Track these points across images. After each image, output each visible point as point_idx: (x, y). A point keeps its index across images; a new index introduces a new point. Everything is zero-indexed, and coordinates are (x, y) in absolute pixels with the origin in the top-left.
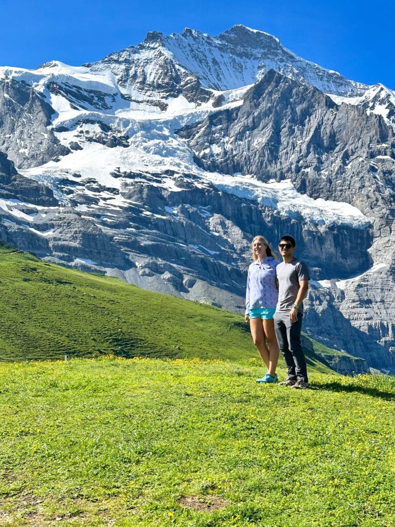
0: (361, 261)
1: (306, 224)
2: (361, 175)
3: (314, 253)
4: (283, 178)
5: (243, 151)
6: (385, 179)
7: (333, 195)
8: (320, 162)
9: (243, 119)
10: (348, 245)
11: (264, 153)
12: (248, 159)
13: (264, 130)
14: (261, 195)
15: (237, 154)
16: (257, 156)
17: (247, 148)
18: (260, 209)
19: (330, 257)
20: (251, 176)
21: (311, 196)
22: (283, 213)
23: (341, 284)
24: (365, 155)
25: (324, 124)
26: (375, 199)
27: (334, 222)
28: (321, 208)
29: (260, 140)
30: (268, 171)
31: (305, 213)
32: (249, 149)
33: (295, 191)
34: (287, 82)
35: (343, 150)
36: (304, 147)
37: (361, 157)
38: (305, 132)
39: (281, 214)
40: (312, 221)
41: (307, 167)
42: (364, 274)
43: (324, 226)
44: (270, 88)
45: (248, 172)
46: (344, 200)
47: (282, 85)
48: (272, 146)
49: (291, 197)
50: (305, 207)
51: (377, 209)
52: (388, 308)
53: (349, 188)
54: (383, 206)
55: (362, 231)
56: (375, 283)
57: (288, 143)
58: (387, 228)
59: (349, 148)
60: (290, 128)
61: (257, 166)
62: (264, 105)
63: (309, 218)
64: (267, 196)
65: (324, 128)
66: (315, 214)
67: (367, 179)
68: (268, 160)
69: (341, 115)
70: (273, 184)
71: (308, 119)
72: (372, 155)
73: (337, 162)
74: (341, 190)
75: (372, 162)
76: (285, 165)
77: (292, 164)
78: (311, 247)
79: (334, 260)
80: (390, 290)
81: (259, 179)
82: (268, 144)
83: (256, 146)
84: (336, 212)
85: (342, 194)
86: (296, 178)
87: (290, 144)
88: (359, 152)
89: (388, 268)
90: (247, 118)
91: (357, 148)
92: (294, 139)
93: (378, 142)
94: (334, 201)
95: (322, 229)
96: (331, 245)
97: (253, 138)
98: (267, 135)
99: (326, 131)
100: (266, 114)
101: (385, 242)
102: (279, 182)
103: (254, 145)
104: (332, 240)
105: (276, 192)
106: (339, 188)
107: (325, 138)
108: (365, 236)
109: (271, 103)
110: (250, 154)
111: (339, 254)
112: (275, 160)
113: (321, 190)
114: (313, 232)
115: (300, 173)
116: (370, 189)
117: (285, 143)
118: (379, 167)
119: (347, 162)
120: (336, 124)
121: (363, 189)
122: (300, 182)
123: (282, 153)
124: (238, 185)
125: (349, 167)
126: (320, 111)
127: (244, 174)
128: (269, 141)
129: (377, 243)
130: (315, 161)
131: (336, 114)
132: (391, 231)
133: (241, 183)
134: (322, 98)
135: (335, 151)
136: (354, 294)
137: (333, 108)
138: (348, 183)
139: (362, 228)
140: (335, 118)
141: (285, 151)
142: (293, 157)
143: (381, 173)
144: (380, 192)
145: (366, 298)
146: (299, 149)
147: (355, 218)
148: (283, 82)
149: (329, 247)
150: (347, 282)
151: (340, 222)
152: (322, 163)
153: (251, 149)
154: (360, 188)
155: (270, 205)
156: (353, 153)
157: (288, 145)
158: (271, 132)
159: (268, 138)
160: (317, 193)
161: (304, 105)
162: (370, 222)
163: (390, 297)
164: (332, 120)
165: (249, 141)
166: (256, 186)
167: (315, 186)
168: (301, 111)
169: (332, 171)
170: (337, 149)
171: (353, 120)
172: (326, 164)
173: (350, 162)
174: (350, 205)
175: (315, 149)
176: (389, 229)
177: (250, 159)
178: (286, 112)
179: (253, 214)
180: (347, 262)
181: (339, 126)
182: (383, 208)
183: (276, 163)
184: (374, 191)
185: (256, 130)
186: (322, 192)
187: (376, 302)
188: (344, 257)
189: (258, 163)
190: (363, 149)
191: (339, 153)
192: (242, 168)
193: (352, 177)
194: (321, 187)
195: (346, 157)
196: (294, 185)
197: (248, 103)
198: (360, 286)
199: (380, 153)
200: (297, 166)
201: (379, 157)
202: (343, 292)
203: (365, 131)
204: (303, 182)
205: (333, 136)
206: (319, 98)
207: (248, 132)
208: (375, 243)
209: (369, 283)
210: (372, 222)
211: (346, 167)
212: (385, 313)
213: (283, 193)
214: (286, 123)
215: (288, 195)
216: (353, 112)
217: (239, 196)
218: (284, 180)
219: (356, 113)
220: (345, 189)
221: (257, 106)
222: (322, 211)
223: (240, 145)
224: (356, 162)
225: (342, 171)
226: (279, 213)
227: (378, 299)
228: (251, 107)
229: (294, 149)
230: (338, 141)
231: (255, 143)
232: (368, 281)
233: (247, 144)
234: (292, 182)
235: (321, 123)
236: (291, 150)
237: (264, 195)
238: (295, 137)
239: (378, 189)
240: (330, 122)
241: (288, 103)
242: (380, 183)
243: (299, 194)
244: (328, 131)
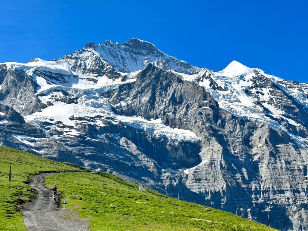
0: (196, 159)
1: (169, 141)
2: (195, 116)
3: (173, 156)
4: (157, 117)
5: (137, 105)
6: (207, 119)
7: (182, 126)
8: (175, 109)
9: (137, 88)
10: (190, 151)
11: (147, 106)
12: (139, 109)
13: (147, 94)
14: (146, 127)
15: (134, 106)
16: (144, 107)
17: (139, 103)
18: (146, 134)
19: (181, 158)
20: (141, 117)
21: (171, 127)
22: (157, 136)
23: (187, 171)
24: (197, 106)
25: (177, 91)
26: (202, 128)
27: (182, 140)
28: (176, 133)
29: (145, 99)
30: (150, 114)
31: (168, 135)
32: (140, 103)
33: (163, 124)
34: (158, 70)
35: (186, 103)
36: (167, 102)
37: (195, 107)
38: (168, 95)
39: (156, 136)
40: (172, 140)
41: (169, 112)
42: (197, 166)
43: (177, 142)
44: (149, 73)
45: (140, 115)
46: (187, 129)
47: (155, 71)
48: (151, 101)
49: (161, 128)
50: (168, 133)
51: (203, 133)
52: (209, 183)
53: (190, 123)
54: (206, 132)
55: (196, 144)
56: (203, 170)
57: (159, 100)
58: (208, 142)
59: (189, 102)
60: (160, 92)
61: (144, 112)
62: (147, 81)
63: (170, 138)
64: (149, 127)
65: (177, 93)
66: (173, 136)
67: (198, 118)
68: (150, 109)
69: (185, 86)
70: (152, 121)
71: (169, 88)
72: (200, 106)
73: (183, 109)
74: (186, 124)
75: (200, 110)
76: (158, 111)
77: (161, 111)
78: (171, 153)
79: (183, 159)
80: (210, 174)
81: (145, 118)
82: (149, 100)
83: (143, 102)
84: (183, 135)
85: (186, 126)
86: (164, 118)
87: (160, 100)
88: (194, 105)
89: (209, 163)
90: (139, 87)
91: (193, 102)
92: (162, 98)
93: (203, 100)
94: (183, 129)
95: (177, 144)
96: (181, 152)
97: (142, 97)
98: (149, 96)
99: (178, 95)
100: (148, 85)
101: (207, 149)
102: (155, 120)
103: (142, 101)
104: (182, 149)
105: (154, 125)
106: (185, 123)
107: (177, 97)
108: (198, 146)
109: (150, 80)
110: (140, 106)
111: (185, 156)
112: (153, 109)
113: (176, 124)
114: (172, 145)
115: (166, 115)
116: (199, 123)
117: (158, 100)
118: (203, 112)
119: (189, 109)
120: (183, 90)
121: (196, 123)
122: (165, 120)
123: (156, 105)
124: (134, 122)
125: (189, 112)
126: (175, 84)
127: (137, 116)
128: (150, 99)
129: (204, 150)
130: (173, 109)
131: (182, 86)
132: (210, 144)
133: (136, 121)
134: (175, 78)
135: (183, 104)
136: (193, 176)
137: (180, 83)
138: (189, 120)
139: (196, 143)
140: (182, 88)
141: (158, 104)
142: (162, 107)
143: (205, 115)
144: (204, 124)
145: (198, 178)
146: (165, 103)
147: (193, 138)
148: (156, 70)
149: (180, 153)
150: (190, 170)
151: (185, 140)
152: (176, 110)
153: (141, 103)
154: (195, 123)
155: (150, 132)
156: (191, 105)
157: (159, 101)
158: (151, 95)
159: (149, 98)
160: (174, 125)
161: (167, 81)
162: (199, 140)
163: (210, 177)
164: (181, 88)
165: (140, 99)
166: (143, 122)
167: (173, 121)
168: (166, 84)
169: (181, 114)
170: (184, 103)
171: (191, 89)
172: (178, 111)
173: (190, 110)
174: (191, 131)
175: (173, 103)
176: (209, 143)
177: (140, 108)
178: (158, 85)
179: (142, 137)
180: (189, 160)
181: (184, 92)
182: (206, 133)
183: (154, 110)
184: (201, 124)
185: (143, 93)
186: (177, 124)
187: (203, 180)
188: (188, 157)
189: (144, 110)
190: (196, 103)
191: (184, 105)
192: (137, 113)
193: (191, 117)
194: (176, 122)
195: (188, 107)
196: (163, 121)
197: (139, 80)
198: (195, 172)
199: (204, 105)
200: (164, 112)
201: (204, 107)
202: (187, 175)
203: (197, 95)
204: (167, 120)
205: (181, 97)
206: (174, 78)
207: (139, 95)
208: (203, 150)
209: (200, 170)
210: (201, 140)
211: (188, 112)
212: (207, 185)
213: (157, 126)
214: (158, 90)
215: (160, 127)
216: (190, 85)
217: (135, 128)
218: (157, 119)
219: (192, 85)
220: (188, 123)
221: (143, 81)
222: (176, 134)
223: (135, 101)
224: (193, 110)
225: (186, 114)
226: (155, 136)
227: (204, 178)
228: (140, 82)
229: (162, 103)
230: (184, 99)
231: (143, 100)
232: (199, 169)
233: (139, 101)
234: (162, 120)
235: (175, 90)
236: (161, 103)
237: (148, 127)
238: (162, 97)
239: (203, 123)
240: (180, 90)
241: (159, 80)
242: (204, 120)
243: (165, 126)
244: (179, 94)
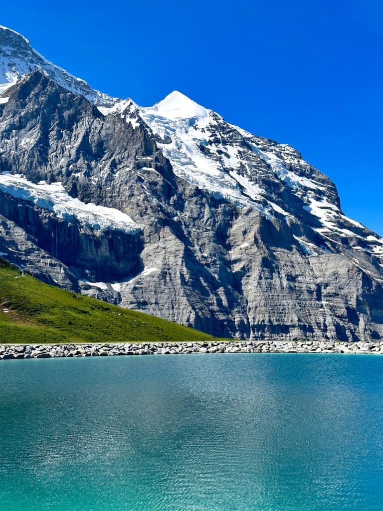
0: (133, 264)
1: (82, 227)
2: (130, 184)
3: (90, 256)
4: (53, 180)
5: (11, 150)
6: (152, 190)
7: (104, 201)
8: (89, 168)
9: (9, 117)
10: (121, 249)
11: (33, 154)
12: (16, 159)
13: (31, 131)
14: (37, 196)
15: (4, 152)
16: (26, 156)
17: (14, 147)
18: (36, 210)
19: (106, 260)
20: (20, 176)
21: (82, 200)
22: (59, 216)
23: (116, 287)
24: (132, 165)
25: (91, 132)
26: (144, 207)
27: (109, 227)
28: (95, 213)
29: (28, 140)
30: (39, 172)
31: (80, 216)
32: (16, 148)
33: (67, 194)
34: (53, 86)
35: (110, 158)
36: (73, 152)
37: (128, 167)
38: (73, 138)
39: (58, 216)
40: (88, 225)
41: (77, 171)
42: (137, 277)
43: (99, 231)
44: (36, 90)
45: (18, 172)
46: (114, 206)
47: (49, 88)
48: (41, 147)
49: (64, 200)
50: (80, 211)
51: (146, 217)
52: (162, 309)
53: (119, 196)
54: (152, 214)
55: (133, 237)
56: (149, 286)
57: (57, 146)
58: (156, 235)
59: (116, 157)
60: (58, 131)
61: (26, 166)
62: (31, 106)
63: (85, 221)
64: (43, 198)
65: (92, 136)
66: (90, 218)
67: (136, 189)
68: (38, 161)
69: (108, 125)
70: (43, 186)
71: (75, 125)
72: (138, 166)
73: (105, 169)
74: (111, 197)
75: (139, 173)
76: (56, 168)
77: (62, 167)
78: (87, 250)
79: (109, 263)
80: (162, 293)
81: (29, 179)
82: (36, 145)
83: (24, 146)
84: (108, 217)
85: (112, 201)
86: (67, 181)
87: (59, 147)
88: (126, 162)
89: (160, 272)
90: (13, 116)
91: (124, 158)
92: (63, 143)
93: (143, 155)
94: (104, 206)
95: (98, 233)
96: (106, 249)
97: (20, 137)
98: (35, 135)
99: (94, 139)
100: (33, 115)
101: (154, 247)
102: (50, 184)
103: (22, 144)
104: (107, 244)
105: (48, 194)
106: (108, 195)
107: (93, 145)
108: (136, 241)
109: (38, 105)
110: (18, 154)
111: (113, 257)
112: (45, 162)
113: (92, 195)
114: (89, 235)
115: (71, 177)
116: (138, 198)
117: (54, 146)
118: (145, 177)
119: (115, 170)
120: (103, 133)
121: (133, 197)
122: (71, 186)
123: (51, 155)
124: (13, 184)
125: (117, 175)
126: (87, 118)
127: (13, 174)
128: (38, 143)
129: (148, 249)
130: (85, 166)
131: (103, 124)
132: (160, 238)
133: (15, 183)
134: (88, 107)
135: (103, 159)
136: (132, 296)
137: (99, 118)
138: (118, 190)
139: (133, 234)
140: (102, 127)
141: (54, 154)
142: (63, 161)
143: (148, 184)
144: (148, 201)
145: (142, 300)
146: (68, 154)
147: (127, 224)
148: (50, 86)
149: (104, 250)
150: (121, 285)
151: (114, 227)
152: (92, 169)
153: (19, 148)
154: (129, 196)
155: (46, 207)
156: (120, 163)
157: (57, 148)
158: (39, 134)
159: (37, 139)
160: (88, 197)
161: (72, 111)
162: (140, 229)
163: (163, 300)
164: (99, 128)
165: (16, 141)
166: (30, 187)
167: (86, 190)
168: (69, 116)
169: (101, 178)
170: (105, 157)
171: (120, 131)
172: (95, 171)
173: (118, 171)
174: (120, 212)
175: (84, 155)
176: (157, 236)
177: (18, 159)
178: (54, 116)
179: (29, 215)
180: (120, 265)
181: (107, 136)
182: (152, 217)
183: (46, 165)
184: (143, 200)
185: (23, 129)
186: (93, 197)
187: (151, 304)
188: (118, 260)
189: (27, 163)
190: (130, 160)
191: (107, 161)
192: (11, 167)
193: (120, 185)
194: (92, 192)
195: (114, 165)
196: (66, 188)
197: (13, 101)
198: (135, 288)
199: (145, 165)
200: (67, 170)
201: (145, 169)
202: (119, 294)
203: (131, 144)
204: (74, 186)
205: (100, 144)
206: (86, 106)
207: (14, 131)
208: (146, 249)
209: (143, 286)
210: (142, 229)
211: (114, 175)
212: (160, 313)
213: (56, 195)
214: (54, 125)
215: (61, 198)
216: (119, 124)
217: (15, 196)
218: (54, 182)
219: (123, 125)
220: (115, 196)
221: (23, 106)
222: (96, 216)
223: (6, 143)
224: (123, 171)
225: (110, 178)
226: (55, 215)
227: (153, 301)
228: (17, 106)
229: (63, 153)
230: (105, 149)
231: (23, 143)
232: (142, 284)
233: (14, 143)
234: (63, 185)
235: (88, 130)
236: (60, 153)
237: (40, 197)
238: (63, 142)
239: (146, 199)
240: (97, 131)
241: (56, 107)
242: (148, 193)
243: (70, 198)
244: (96, 139)
